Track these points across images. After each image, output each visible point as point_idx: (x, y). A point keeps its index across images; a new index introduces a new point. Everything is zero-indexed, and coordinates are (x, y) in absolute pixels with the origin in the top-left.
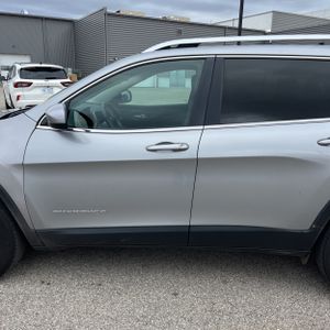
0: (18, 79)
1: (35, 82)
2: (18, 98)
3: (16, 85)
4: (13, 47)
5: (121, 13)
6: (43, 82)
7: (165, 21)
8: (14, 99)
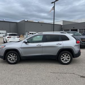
0: (8, 36)
1: (12, 37)
2: (8, 40)
3: (8, 37)
4: (2, 28)
5: (28, 21)
6: (13, 37)
7: (38, 23)
8: (7, 40)
